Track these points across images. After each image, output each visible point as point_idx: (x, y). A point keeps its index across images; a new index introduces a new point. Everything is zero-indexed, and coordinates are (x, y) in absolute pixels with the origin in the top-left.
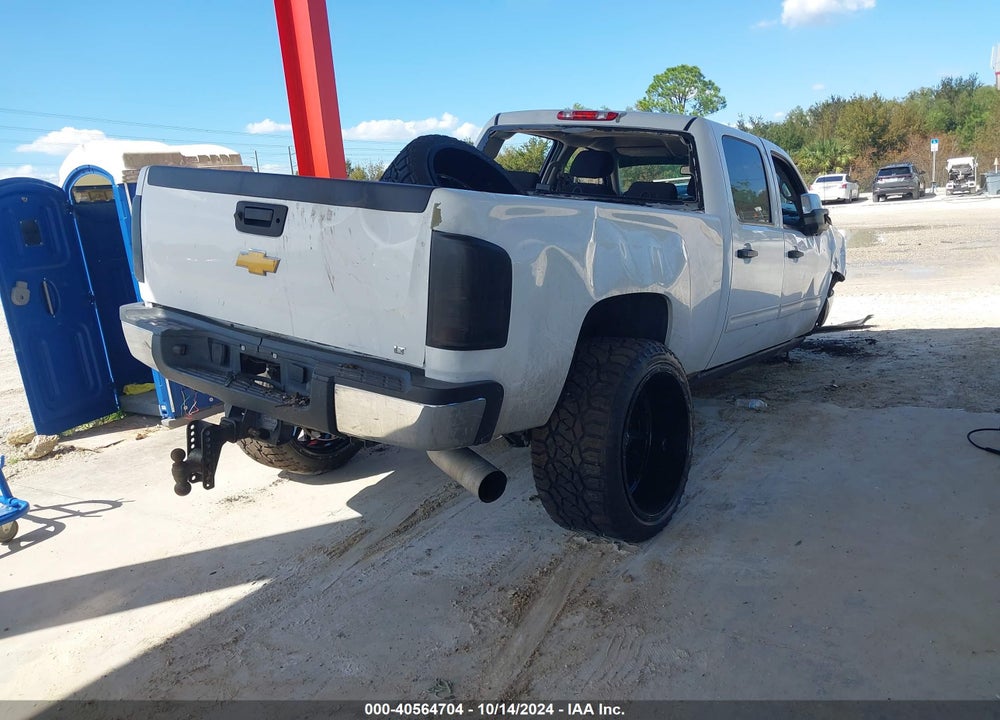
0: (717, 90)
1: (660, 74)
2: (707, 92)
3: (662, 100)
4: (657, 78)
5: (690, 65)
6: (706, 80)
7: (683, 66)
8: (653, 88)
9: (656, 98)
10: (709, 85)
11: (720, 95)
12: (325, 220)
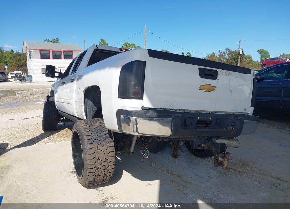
12: (230, 75)
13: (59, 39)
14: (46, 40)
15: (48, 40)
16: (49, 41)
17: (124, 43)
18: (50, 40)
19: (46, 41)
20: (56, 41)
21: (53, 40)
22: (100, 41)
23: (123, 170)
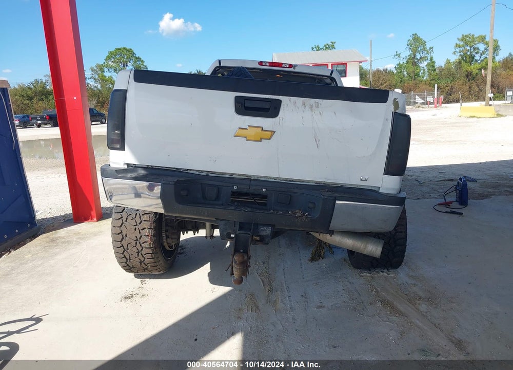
0: (143, 61)
1: (112, 51)
2: (138, 63)
3: (114, 65)
4: (110, 53)
5: (128, 48)
6: (137, 56)
7: (124, 48)
8: (108, 58)
9: (111, 63)
10: (138, 59)
11: (145, 64)
12: (314, 108)
13: (335, 43)
14: (314, 47)
15: (318, 47)
16: (319, 49)
17: (460, 37)
18: (321, 47)
19: (315, 49)
20: (330, 47)
21: (325, 46)
22: (411, 39)
23: (209, 263)
